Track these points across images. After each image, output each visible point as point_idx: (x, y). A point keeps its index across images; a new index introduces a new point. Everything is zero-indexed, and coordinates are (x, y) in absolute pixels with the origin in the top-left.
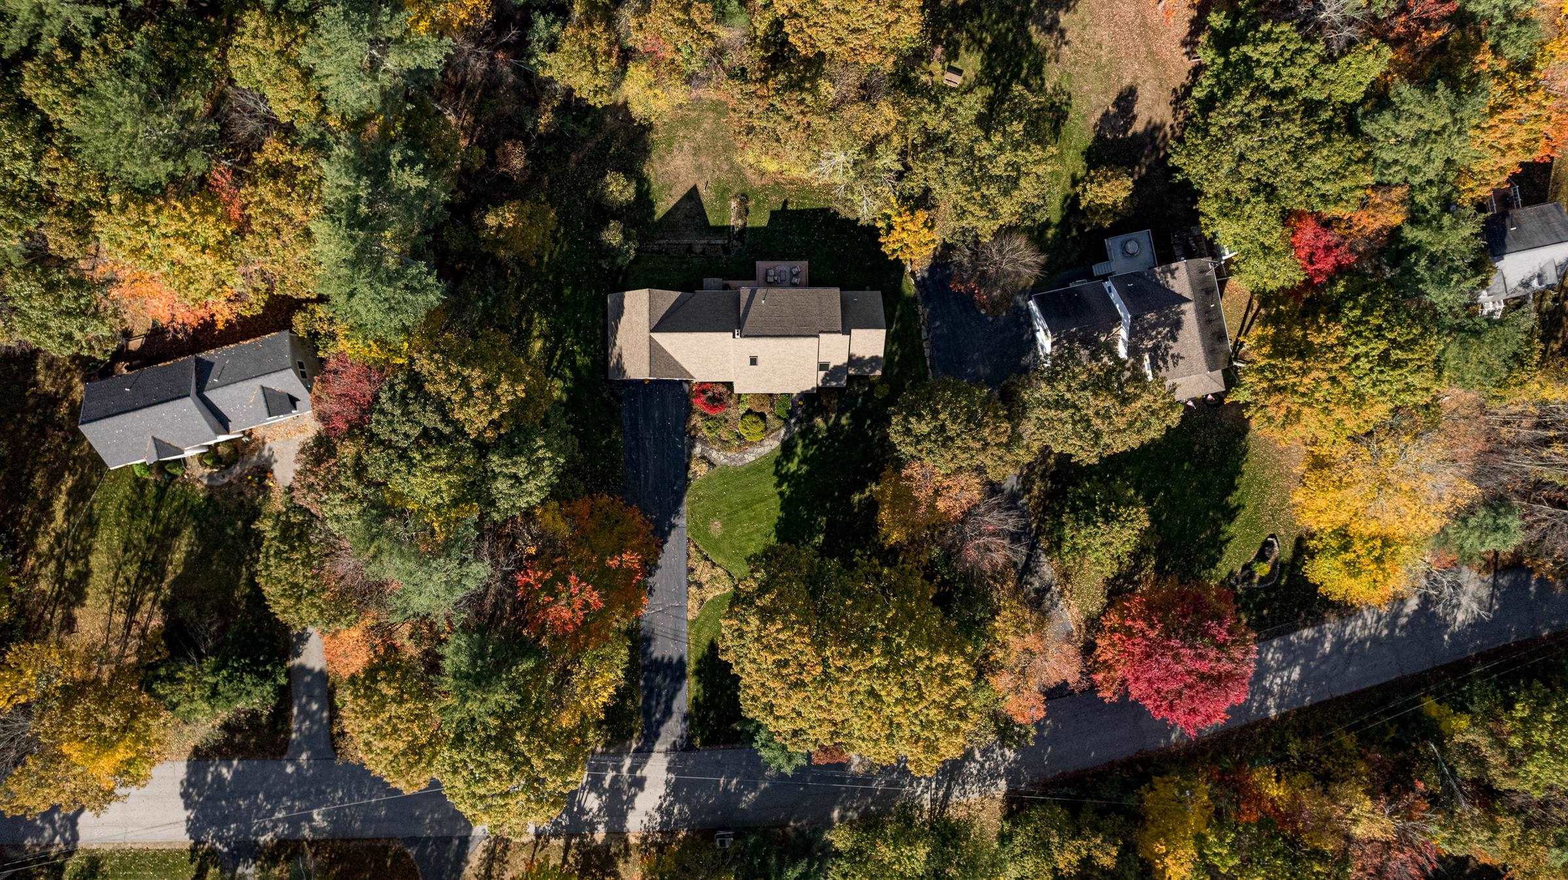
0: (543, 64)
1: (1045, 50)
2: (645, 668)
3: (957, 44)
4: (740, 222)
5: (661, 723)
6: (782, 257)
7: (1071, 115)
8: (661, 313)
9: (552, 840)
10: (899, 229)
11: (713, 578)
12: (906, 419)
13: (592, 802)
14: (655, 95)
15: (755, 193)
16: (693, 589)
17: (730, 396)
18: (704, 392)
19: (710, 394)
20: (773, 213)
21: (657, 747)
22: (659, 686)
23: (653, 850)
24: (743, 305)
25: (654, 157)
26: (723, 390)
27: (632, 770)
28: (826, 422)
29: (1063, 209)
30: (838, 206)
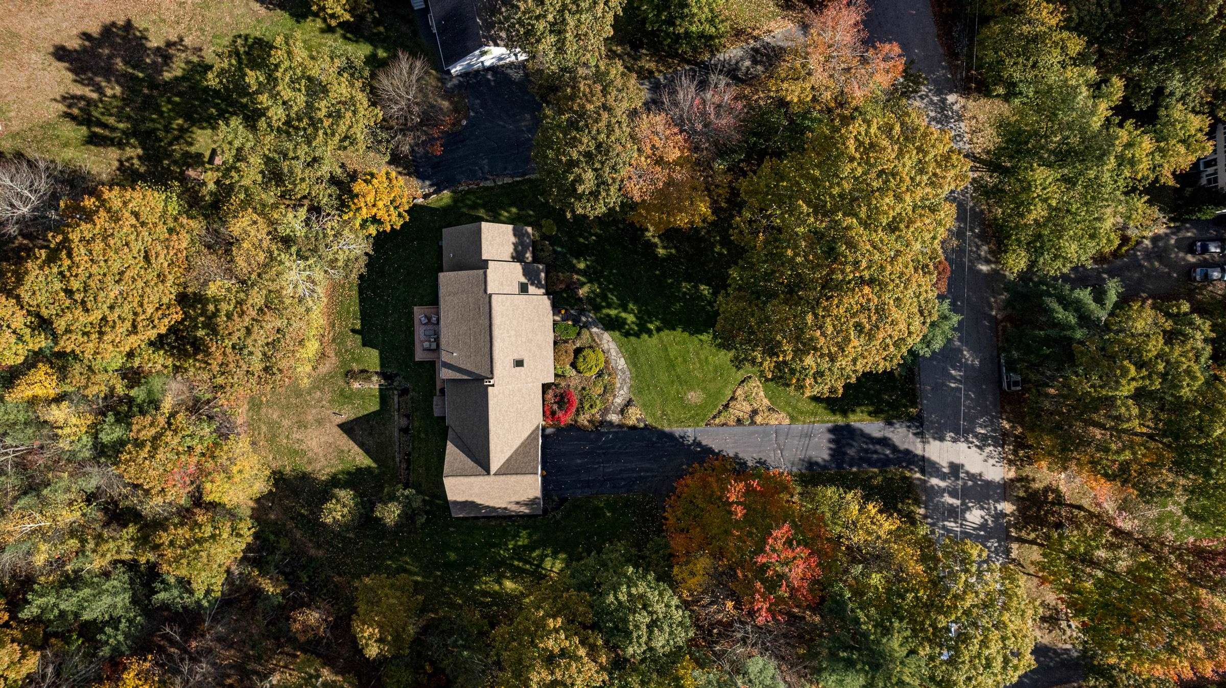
0: (208, 592)
1: (188, 62)
2: (839, 466)
3: (187, 155)
4: (375, 378)
5: (894, 449)
6: (410, 333)
7: (258, 34)
8: (469, 463)
9: (1013, 555)
10: (375, 210)
11: (747, 398)
12: (579, 197)
13: (975, 516)
14: (240, 471)
15: (344, 363)
16: (759, 419)
17: (557, 385)
18: (553, 413)
19: (555, 407)
20: (364, 344)
21: (919, 451)
22: (859, 452)
23: (1021, 453)
24: (459, 376)
25: (309, 469)
26: (550, 394)
27: (943, 477)
28: (583, 284)
29: (357, 42)
30: (354, 276)
